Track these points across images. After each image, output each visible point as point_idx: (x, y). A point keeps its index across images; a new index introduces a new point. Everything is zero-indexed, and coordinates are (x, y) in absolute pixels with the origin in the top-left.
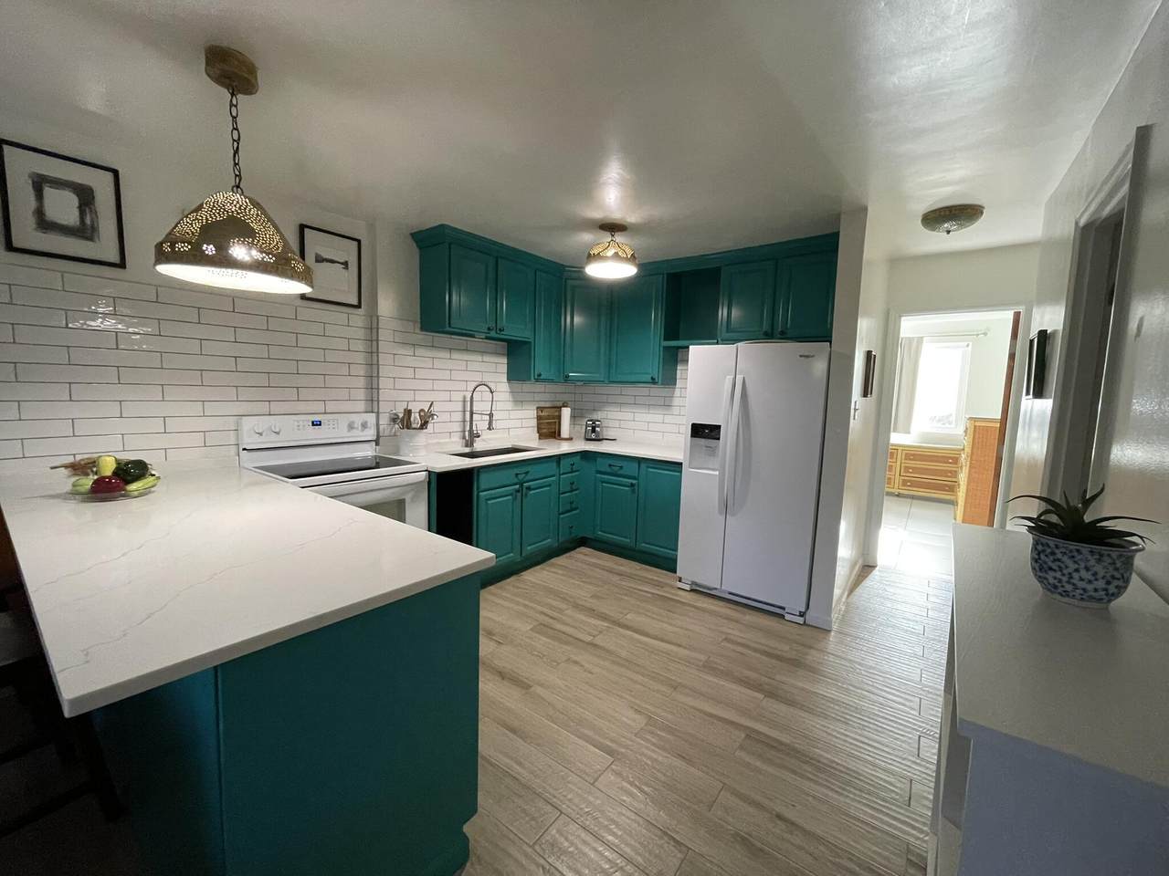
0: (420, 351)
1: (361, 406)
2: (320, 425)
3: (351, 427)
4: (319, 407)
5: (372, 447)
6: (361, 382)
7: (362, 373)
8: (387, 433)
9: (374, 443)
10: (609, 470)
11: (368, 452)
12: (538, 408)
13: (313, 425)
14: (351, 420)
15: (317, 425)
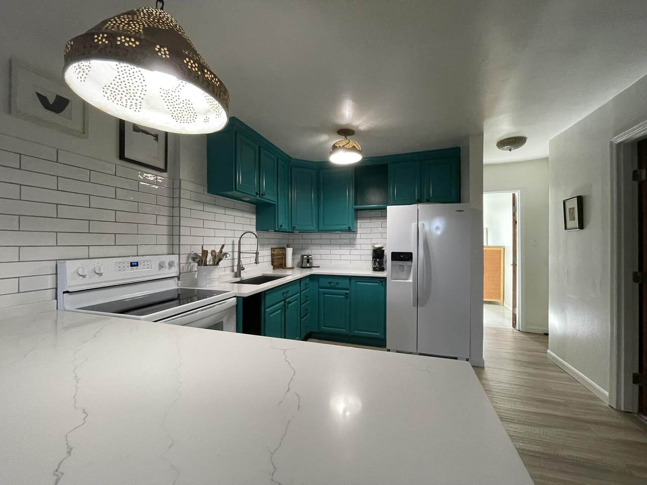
0: (207, 208)
1: (165, 249)
2: (137, 265)
3: (161, 266)
4: (133, 250)
5: (175, 281)
6: (165, 230)
7: (166, 223)
8: (185, 270)
9: (176, 279)
10: (329, 286)
11: (172, 285)
12: (271, 249)
13: (132, 265)
14: (161, 260)
15: (134, 266)
